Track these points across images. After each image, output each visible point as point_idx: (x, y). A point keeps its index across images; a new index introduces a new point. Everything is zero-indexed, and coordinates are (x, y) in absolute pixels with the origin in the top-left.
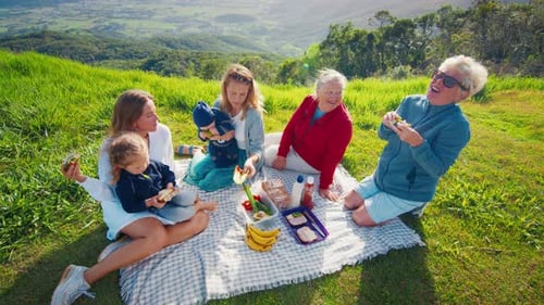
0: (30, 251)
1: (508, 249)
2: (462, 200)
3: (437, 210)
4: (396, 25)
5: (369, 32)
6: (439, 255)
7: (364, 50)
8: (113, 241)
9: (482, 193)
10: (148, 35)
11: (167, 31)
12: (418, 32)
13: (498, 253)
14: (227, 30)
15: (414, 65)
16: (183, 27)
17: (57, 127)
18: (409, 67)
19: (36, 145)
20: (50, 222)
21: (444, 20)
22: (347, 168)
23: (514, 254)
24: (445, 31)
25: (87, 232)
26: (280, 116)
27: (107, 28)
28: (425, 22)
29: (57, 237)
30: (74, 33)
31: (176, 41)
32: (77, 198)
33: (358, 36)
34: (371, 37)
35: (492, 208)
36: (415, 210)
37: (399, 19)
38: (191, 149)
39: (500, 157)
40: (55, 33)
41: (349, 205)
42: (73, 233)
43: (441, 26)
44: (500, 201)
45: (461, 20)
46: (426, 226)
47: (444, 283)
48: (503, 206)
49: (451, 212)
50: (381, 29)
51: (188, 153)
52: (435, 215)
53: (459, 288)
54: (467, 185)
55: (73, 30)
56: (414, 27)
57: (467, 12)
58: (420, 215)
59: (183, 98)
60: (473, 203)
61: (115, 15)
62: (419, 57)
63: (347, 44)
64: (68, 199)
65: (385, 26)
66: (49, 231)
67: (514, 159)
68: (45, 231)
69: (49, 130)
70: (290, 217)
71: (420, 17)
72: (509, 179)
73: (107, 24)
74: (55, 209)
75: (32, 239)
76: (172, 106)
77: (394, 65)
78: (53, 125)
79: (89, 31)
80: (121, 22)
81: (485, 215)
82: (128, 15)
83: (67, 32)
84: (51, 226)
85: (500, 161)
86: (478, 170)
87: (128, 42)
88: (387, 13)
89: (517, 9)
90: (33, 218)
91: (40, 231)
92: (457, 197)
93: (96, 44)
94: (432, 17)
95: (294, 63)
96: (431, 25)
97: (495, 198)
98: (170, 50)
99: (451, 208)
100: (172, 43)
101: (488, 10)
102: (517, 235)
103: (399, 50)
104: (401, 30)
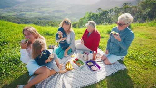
0: (3, 82)
1: (149, 67)
2: (133, 55)
3: (127, 59)
4: (103, 12)
5: (96, 14)
6: (131, 71)
7: (96, 19)
8: (32, 76)
9: (138, 53)
10: (33, 16)
11: (39, 15)
12: (109, 14)
13: (147, 69)
14: (56, 14)
15: (109, 22)
16: (43, 14)
17: (9, 42)
18: (108, 23)
19: (2, 47)
20: (9, 71)
21: (116, 10)
22: (100, 49)
23: (151, 69)
24: (116, 13)
25: (22, 74)
26: (78, 36)
27: (20, 15)
28: (111, 11)
29: (12, 76)
30: (10, 16)
31: (42, 18)
32: (18, 63)
33: (93, 15)
34: (97, 15)
35: (142, 57)
36: (122, 59)
37: (104, 10)
38: (53, 46)
39: (140, 43)
40: (4, 16)
41: (103, 59)
42: (18, 75)
43: (115, 12)
44: (143, 55)
45: (120, 10)
46: (126, 63)
47: (135, 79)
48: (145, 56)
49: (131, 59)
50: (100, 13)
51: (52, 47)
52: (127, 60)
53: (140, 80)
54: (134, 51)
55: (9, 15)
56: (108, 12)
57: (121, 8)
58: (123, 60)
59: (48, 32)
60: (136, 56)
61: (22, 11)
62: (110, 20)
63: (91, 17)
64: (15, 63)
65: (100, 12)
66: (9, 75)
67: (144, 43)
68: (7, 75)
69: (6, 43)
70: (88, 63)
71: (109, 10)
72: (144, 49)
73: (20, 13)
74: (10, 67)
75: (3, 78)
76: (45, 34)
77: (104, 22)
78: (7, 41)
79: (15, 16)
80: (24, 13)
81: (141, 59)
82: (26, 11)
83: (8, 16)
84: (10, 73)
85: (140, 44)
86: (135, 47)
87: (27, 19)
88: (101, 9)
89: (134, 7)
90: (3, 71)
91: (6, 75)
92: (132, 54)
93: (17, 19)
94: (112, 9)
95: (76, 23)
96: (112, 12)
97: (142, 54)
98: (40, 20)
99: (131, 57)
100: (41, 18)
101: (126, 7)
102: (150, 63)
103: (105, 19)
104: (105, 13)
